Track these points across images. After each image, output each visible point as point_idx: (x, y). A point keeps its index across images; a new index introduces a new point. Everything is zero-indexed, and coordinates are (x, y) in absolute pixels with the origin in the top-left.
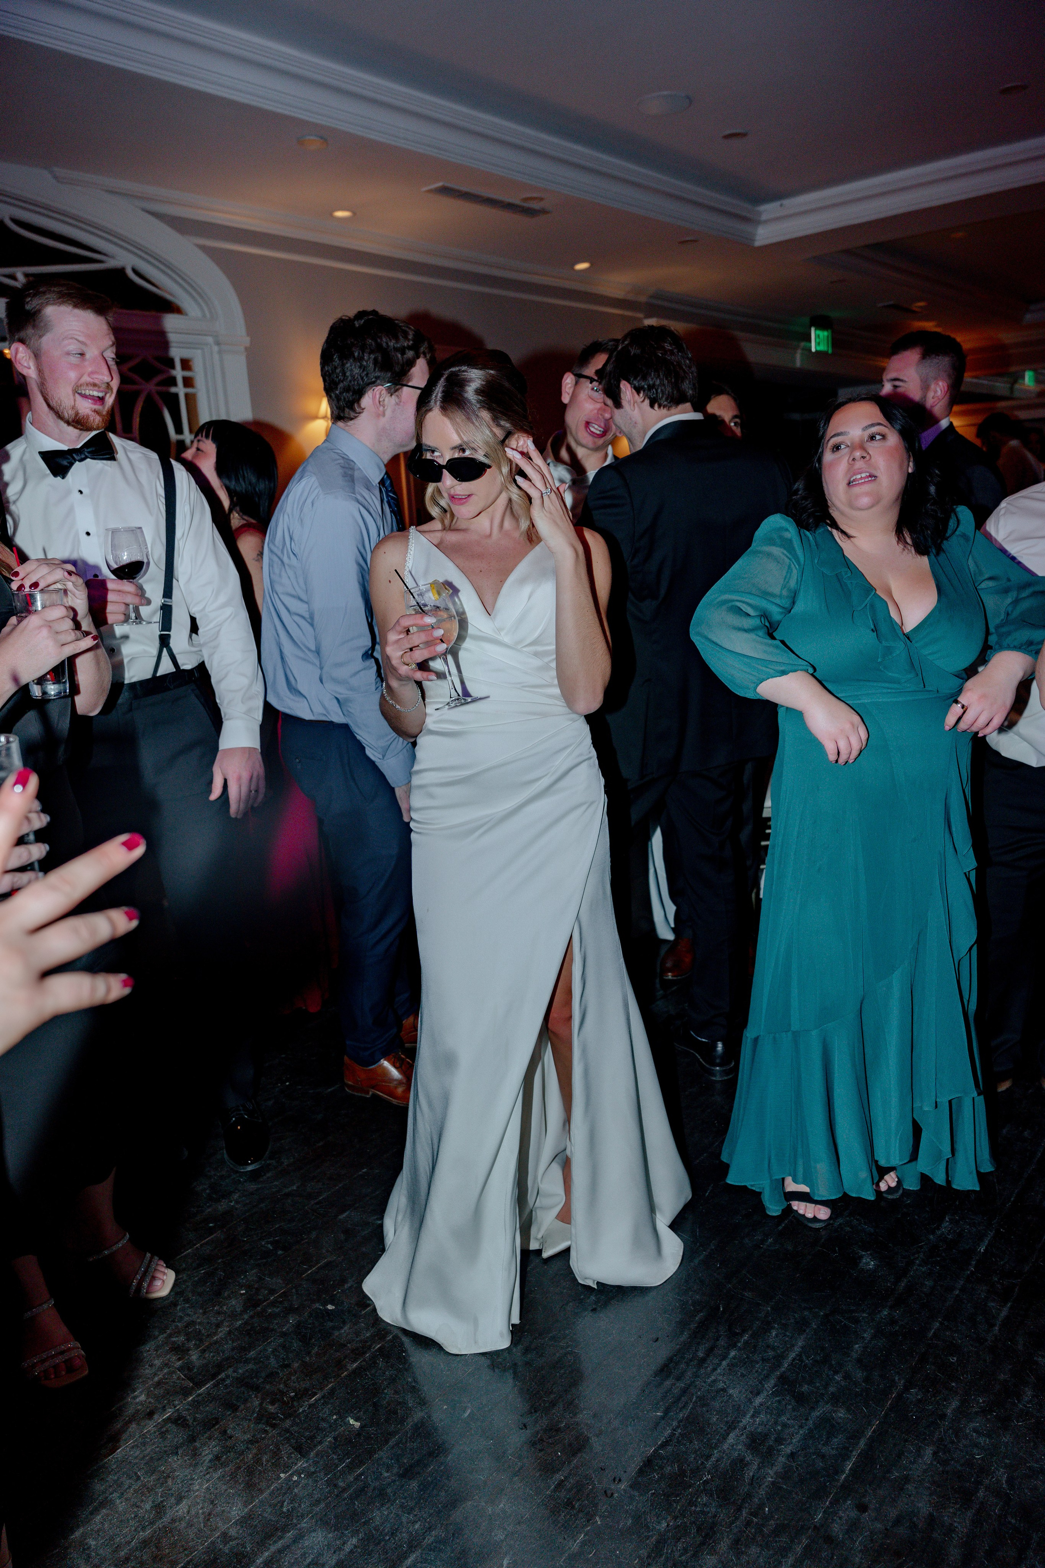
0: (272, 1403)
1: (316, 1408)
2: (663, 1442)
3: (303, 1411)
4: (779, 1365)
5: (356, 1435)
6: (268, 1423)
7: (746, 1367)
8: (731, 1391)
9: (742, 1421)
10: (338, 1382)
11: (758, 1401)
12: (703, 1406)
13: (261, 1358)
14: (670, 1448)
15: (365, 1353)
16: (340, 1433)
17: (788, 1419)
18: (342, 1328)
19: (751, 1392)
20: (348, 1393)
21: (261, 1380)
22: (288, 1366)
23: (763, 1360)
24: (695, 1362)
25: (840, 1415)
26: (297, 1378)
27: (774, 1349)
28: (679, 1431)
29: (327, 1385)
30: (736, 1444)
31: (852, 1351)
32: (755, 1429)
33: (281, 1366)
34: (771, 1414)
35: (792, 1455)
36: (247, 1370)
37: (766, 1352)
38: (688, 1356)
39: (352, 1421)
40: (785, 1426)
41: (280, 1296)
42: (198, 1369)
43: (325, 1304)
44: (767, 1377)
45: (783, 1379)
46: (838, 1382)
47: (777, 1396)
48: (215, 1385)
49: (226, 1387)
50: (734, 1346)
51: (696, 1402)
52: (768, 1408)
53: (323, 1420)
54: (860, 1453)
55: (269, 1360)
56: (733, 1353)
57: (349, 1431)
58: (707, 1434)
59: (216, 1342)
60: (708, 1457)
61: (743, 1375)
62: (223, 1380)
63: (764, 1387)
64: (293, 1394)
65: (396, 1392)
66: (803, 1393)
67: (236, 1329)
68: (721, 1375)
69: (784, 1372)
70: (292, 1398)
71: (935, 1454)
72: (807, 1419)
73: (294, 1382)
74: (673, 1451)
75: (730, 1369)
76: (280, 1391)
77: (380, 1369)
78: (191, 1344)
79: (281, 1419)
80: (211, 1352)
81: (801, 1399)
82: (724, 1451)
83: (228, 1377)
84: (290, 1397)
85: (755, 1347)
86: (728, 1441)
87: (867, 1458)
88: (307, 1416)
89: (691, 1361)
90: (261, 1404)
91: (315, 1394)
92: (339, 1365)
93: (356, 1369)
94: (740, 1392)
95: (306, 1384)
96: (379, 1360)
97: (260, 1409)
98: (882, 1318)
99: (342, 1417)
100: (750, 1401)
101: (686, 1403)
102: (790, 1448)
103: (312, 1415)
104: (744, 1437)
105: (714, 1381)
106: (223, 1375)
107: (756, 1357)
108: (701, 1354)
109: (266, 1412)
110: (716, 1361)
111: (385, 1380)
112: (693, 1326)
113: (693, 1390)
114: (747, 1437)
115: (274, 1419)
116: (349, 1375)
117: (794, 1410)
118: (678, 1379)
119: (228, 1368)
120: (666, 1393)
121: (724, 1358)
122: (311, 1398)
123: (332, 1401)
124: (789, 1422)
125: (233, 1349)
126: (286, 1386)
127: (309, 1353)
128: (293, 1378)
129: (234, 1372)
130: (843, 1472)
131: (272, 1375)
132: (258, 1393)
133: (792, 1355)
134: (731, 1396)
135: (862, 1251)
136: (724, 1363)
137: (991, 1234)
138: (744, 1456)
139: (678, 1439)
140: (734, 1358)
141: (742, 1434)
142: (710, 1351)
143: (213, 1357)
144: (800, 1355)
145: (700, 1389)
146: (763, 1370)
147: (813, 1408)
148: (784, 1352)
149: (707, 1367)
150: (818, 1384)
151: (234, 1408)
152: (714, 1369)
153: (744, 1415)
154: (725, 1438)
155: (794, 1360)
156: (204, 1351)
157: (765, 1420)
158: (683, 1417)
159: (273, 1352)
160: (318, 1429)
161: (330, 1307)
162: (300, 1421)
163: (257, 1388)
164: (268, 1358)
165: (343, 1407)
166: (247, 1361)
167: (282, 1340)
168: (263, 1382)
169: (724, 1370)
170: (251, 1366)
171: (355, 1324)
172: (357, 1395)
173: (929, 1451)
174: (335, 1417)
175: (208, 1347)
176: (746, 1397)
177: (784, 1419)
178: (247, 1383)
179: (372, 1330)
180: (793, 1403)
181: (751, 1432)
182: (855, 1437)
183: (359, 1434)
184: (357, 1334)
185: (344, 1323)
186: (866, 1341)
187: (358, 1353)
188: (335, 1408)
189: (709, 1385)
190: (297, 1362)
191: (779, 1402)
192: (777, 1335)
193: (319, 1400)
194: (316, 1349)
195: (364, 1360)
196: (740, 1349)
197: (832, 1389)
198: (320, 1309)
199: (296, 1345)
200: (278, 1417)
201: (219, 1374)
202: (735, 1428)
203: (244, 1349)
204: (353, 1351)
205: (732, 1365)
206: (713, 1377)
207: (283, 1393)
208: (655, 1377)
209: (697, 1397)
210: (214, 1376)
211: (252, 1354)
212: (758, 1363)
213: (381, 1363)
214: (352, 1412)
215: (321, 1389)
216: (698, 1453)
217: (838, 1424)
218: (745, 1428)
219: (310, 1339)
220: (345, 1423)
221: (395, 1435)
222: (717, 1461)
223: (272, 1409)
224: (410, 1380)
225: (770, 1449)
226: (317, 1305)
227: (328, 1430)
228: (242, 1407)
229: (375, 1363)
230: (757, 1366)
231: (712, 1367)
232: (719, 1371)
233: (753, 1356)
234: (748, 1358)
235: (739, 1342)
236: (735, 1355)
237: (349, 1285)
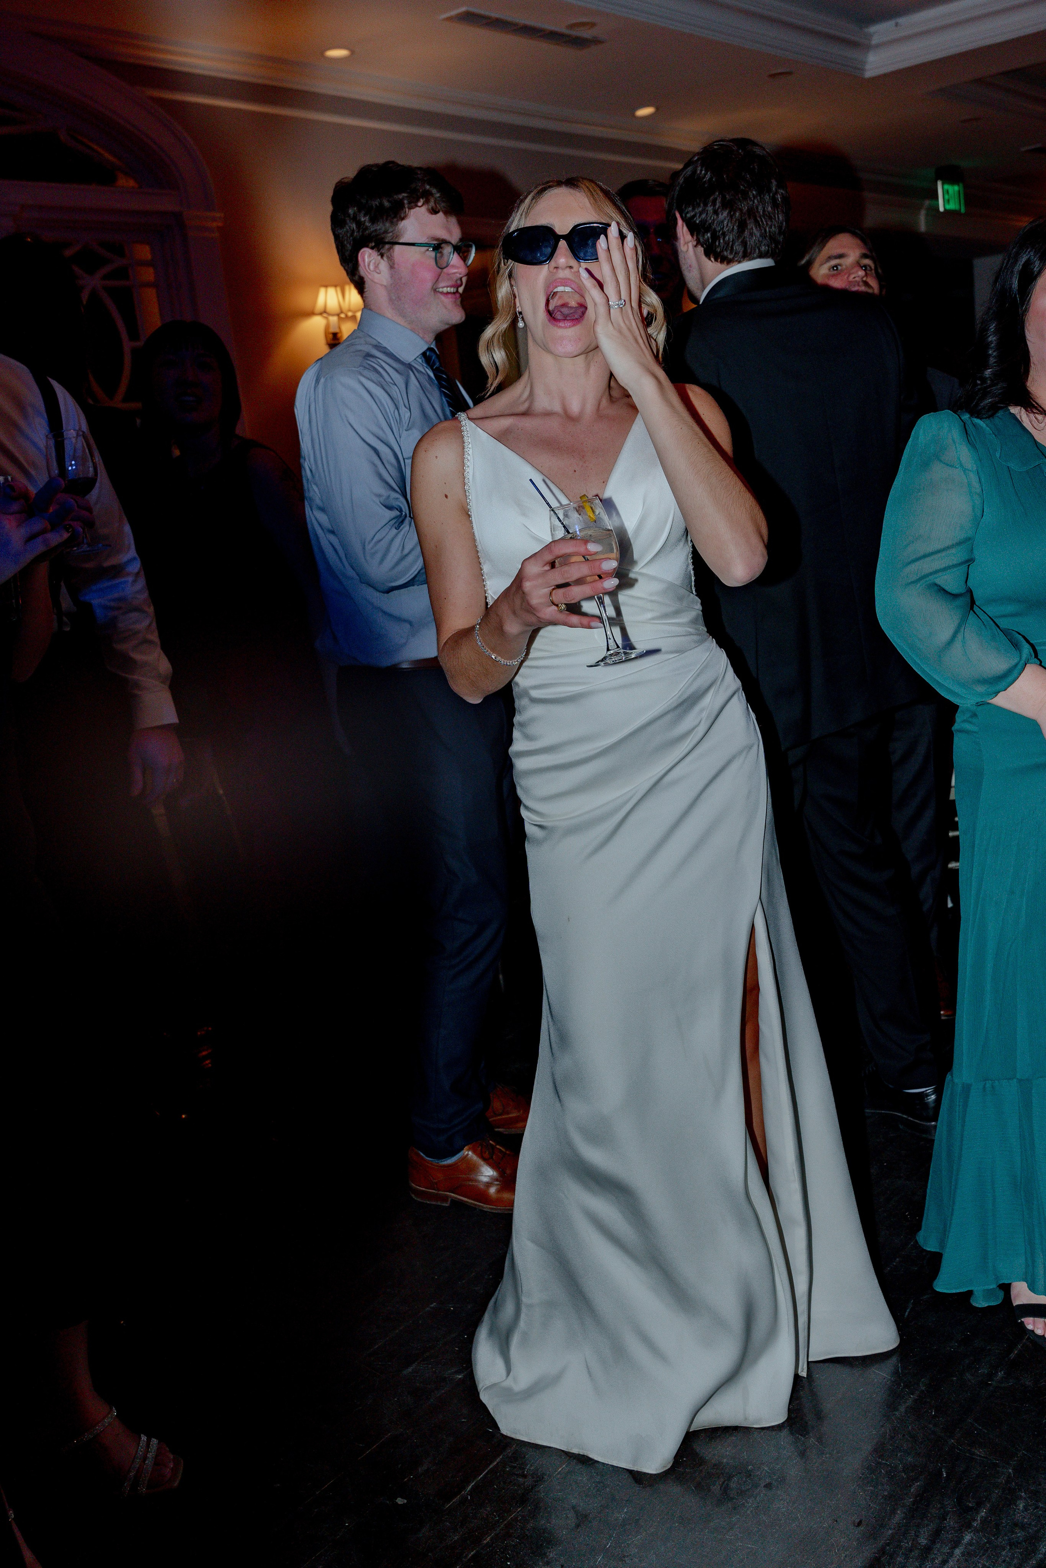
7: (988, 1556)
18: (419, 1530)
23: (1011, 1544)
24: (916, 1553)
27: (1023, 1527)
37: (1013, 1532)
38: (907, 1544)
41: (332, 1487)
43: (393, 1498)
50: (968, 1526)
56: (967, 1538)
69: (1042, 1560)
75: (966, 1560)
85: (997, 1525)
89: (911, 1551)
107: (1001, 1541)
108: (923, 1541)
110: (946, 1550)
112: (908, 1501)
121: (956, 1544)
136: (957, 1552)
140: (970, 1544)
142: (936, 1535)
146: (1012, 1558)
148: (1038, 1531)
149: (934, 1559)
152: (945, 1562)
161: (400, 1501)
167: (336, 1552)
169: (958, 1560)
171: (437, 1523)
179: (462, 1530)
184: (441, 1537)
185: (420, 1523)
192: (1025, 1509)
194: (385, 1563)
196: (976, 1531)
198: (387, 1504)
199: (356, 1558)
205: (968, 1553)
212: (1004, 1549)
219: (376, 1549)
226: (382, 1499)
230: (1004, 1553)
231: (940, 1559)
232: (951, 1563)
233: (996, 1539)
234: (989, 1542)
235: (974, 1520)
236: (972, 1539)
237: (425, 1467)
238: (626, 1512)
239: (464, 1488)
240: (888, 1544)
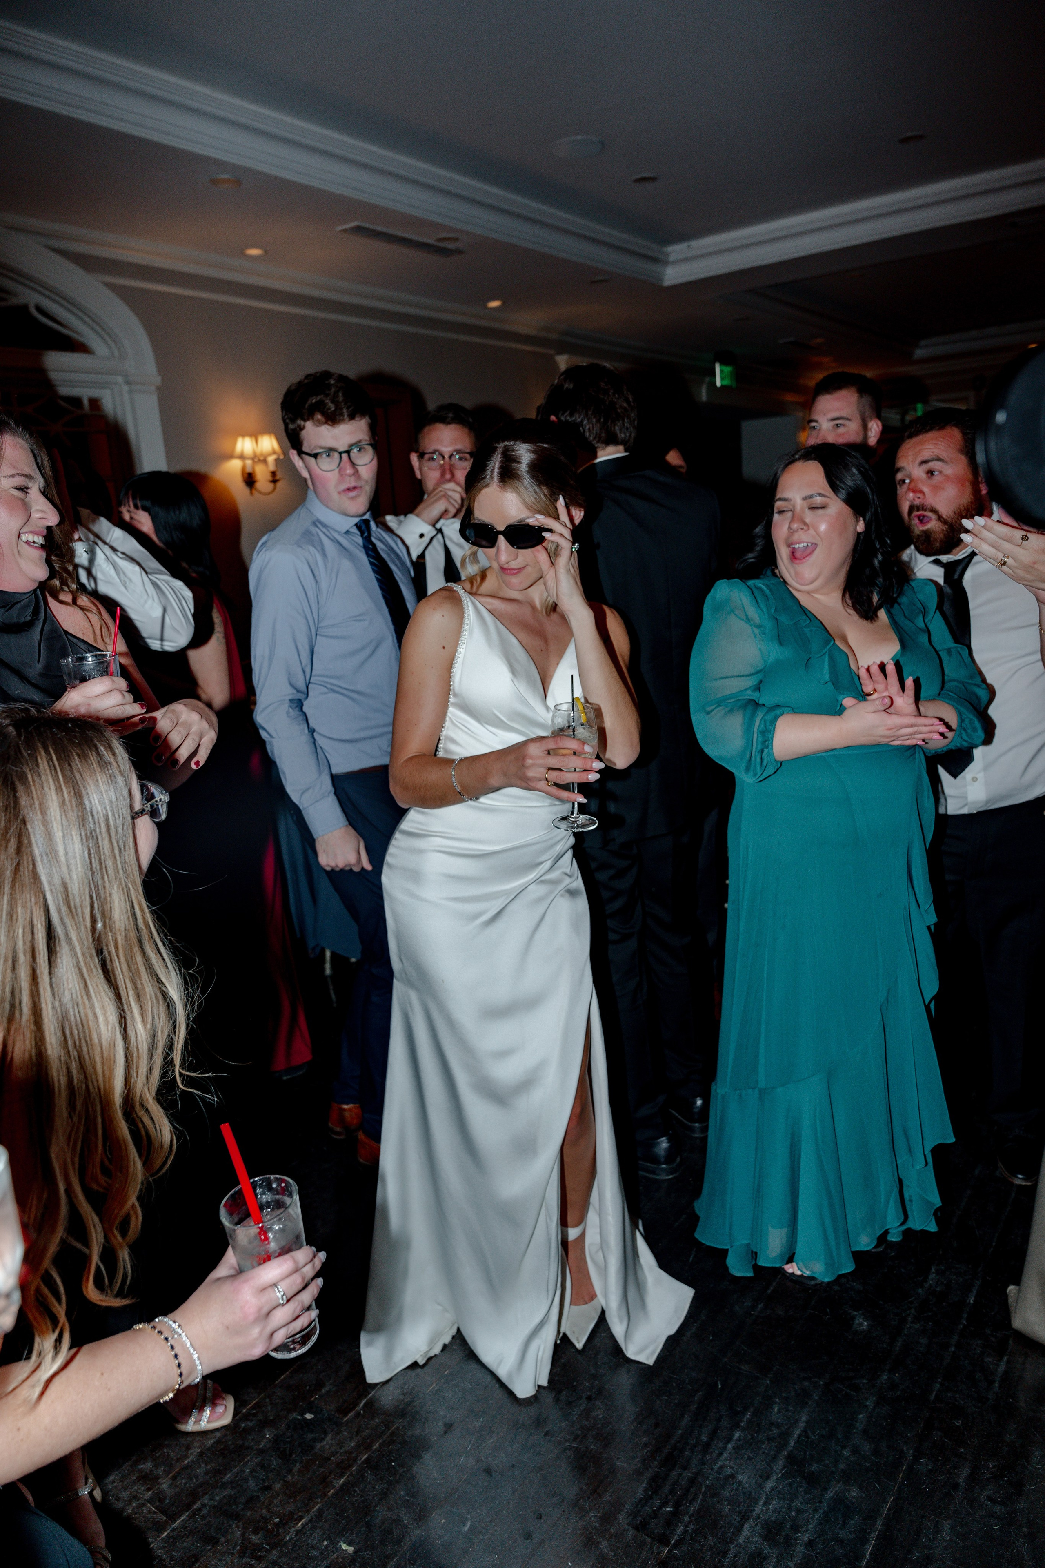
0: (256, 1532)
1: (304, 1534)
2: (676, 1541)
3: (291, 1539)
4: (786, 1444)
5: (351, 1561)
6: (253, 1556)
7: (753, 1449)
8: (740, 1477)
9: (754, 1510)
10: (326, 1502)
11: (769, 1485)
12: (712, 1496)
13: (238, 1481)
14: (684, 1547)
15: (350, 1466)
16: (332, 1561)
17: (802, 1503)
18: (323, 1439)
19: (761, 1476)
20: (337, 1514)
21: (241, 1506)
22: (268, 1488)
23: (769, 1439)
24: (700, 1447)
25: (853, 1494)
26: (280, 1502)
27: (778, 1426)
28: (692, 1526)
29: (313, 1507)
30: (752, 1536)
31: (857, 1421)
32: (769, 1517)
33: (261, 1489)
34: (784, 1499)
35: (810, 1544)
36: (224, 1496)
37: (770, 1430)
38: (692, 1441)
39: (344, 1546)
40: (799, 1511)
41: (253, 1408)
42: (170, 1499)
43: (303, 1414)
44: (775, 1458)
45: (791, 1459)
46: (847, 1458)
47: (787, 1479)
48: (191, 1517)
49: (203, 1517)
50: (737, 1426)
51: (705, 1492)
52: (779, 1492)
53: (312, 1547)
54: (879, 1534)
55: (247, 1482)
56: (737, 1435)
57: (342, 1558)
58: (721, 1528)
59: (187, 1467)
60: (725, 1553)
61: (750, 1458)
62: (199, 1510)
63: (772, 1468)
64: (277, 1520)
65: (389, 1509)
66: (813, 1472)
67: (209, 1449)
68: (727, 1460)
69: (791, 1451)
70: (277, 1525)
71: (953, 1528)
72: (820, 1502)
73: (278, 1506)
74: (688, 1549)
75: (736, 1453)
76: (263, 1518)
77: (370, 1483)
78: (160, 1471)
79: (267, 1551)
80: (183, 1478)
81: (812, 1480)
82: (741, 1545)
83: (203, 1506)
84: (275, 1523)
85: (759, 1425)
86: (744, 1534)
87: (886, 1538)
88: (295, 1545)
89: (695, 1446)
90: (243, 1535)
91: (301, 1518)
92: (325, 1481)
93: (343, 1484)
94: (749, 1477)
95: (290, 1507)
96: (368, 1474)
97: (243, 1540)
98: (882, 1383)
99: (334, 1543)
100: (760, 1486)
101: (696, 1494)
102: (807, 1535)
103: (301, 1543)
104: (759, 1527)
105: (722, 1467)
106: (198, 1505)
107: (761, 1437)
108: (704, 1439)
109: (250, 1543)
110: (721, 1445)
111: (376, 1495)
112: (693, 1407)
113: (701, 1480)
114: (762, 1527)
115: (260, 1550)
116: (336, 1493)
117: (806, 1492)
118: (685, 1468)
119: (203, 1496)
120: (674, 1485)
121: (729, 1440)
122: (298, 1523)
123: (320, 1524)
124: (802, 1506)
125: (207, 1473)
126: (269, 1511)
127: (290, 1471)
128: (275, 1501)
129: (210, 1499)
130: (864, 1557)
131: (252, 1500)
132: (239, 1522)
133: (797, 1432)
134: (740, 1482)
135: (854, 1311)
136: (730, 1446)
137: (978, 1283)
138: (762, 1550)
139: (691, 1536)
140: (739, 1440)
141: (757, 1525)
142: (714, 1434)
143: (186, 1483)
144: (804, 1431)
145: (708, 1478)
146: (770, 1451)
147: (825, 1489)
148: (788, 1429)
149: (712, 1453)
150: (827, 1462)
151: (214, 1542)
152: (720, 1454)
153: (757, 1503)
154: (739, 1530)
155: (800, 1436)
156: (174, 1478)
157: (778, 1506)
158: (694, 1510)
159: (251, 1472)
160: (309, 1558)
161: (308, 1416)
162: (288, 1550)
163: (236, 1517)
164: (246, 1480)
165: (333, 1530)
166: (224, 1486)
167: (259, 1458)
168: (243, 1509)
169: (730, 1453)
170: (228, 1491)
171: (337, 1434)
172: (348, 1515)
173: (947, 1525)
174: (325, 1543)
175: (179, 1473)
176: (756, 1482)
177: (797, 1503)
178: (226, 1512)
179: (357, 1439)
180: (804, 1484)
181: (765, 1521)
182: (871, 1516)
183: (353, 1559)
184: (341, 1444)
185: (326, 1433)
186: (870, 1410)
187: (343, 1467)
188: (324, 1533)
189: (717, 1472)
190: (279, 1483)
191: (790, 1484)
192: (779, 1411)
193: (307, 1524)
194: (298, 1466)
195: (351, 1475)
196: (744, 1429)
197: (842, 1466)
198: (298, 1419)
199: (275, 1462)
200: (264, 1548)
201: (194, 1503)
202: (748, 1519)
203: (219, 1472)
204: (338, 1465)
206: (720, 1463)
207: (266, 1520)
208: (660, 1468)
209: (707, 1486)
210: (188, 1507)
211: (228, 1477)
212: (763, 1443)
213: (369, 1476)
214: (344, 1536)
215: (308, 1511)
216: (714, 1550)
217: (853, 1503)
218: (759, 1518)
219: (291, 1455)
220: (337, 1548)
221: (393, 1558)
222: (735, 1557)
223: (255, 1539)
224: (402, 1493)
225: (787, 1538)
226: (295, 1415)
227: (319, 1558)
228: (223, 1539)
229: (363, 1476)
230: (763, 1447)
231: (717, 1452)
232: (725, 1455)
233: (758, 1436)
234: (753, 1438)
235: (742, 1421)
236: (740, 1436)
237: (327, 1389)
238: (482, 1422)
239: (358, 1405)
240: (679, 1442)
